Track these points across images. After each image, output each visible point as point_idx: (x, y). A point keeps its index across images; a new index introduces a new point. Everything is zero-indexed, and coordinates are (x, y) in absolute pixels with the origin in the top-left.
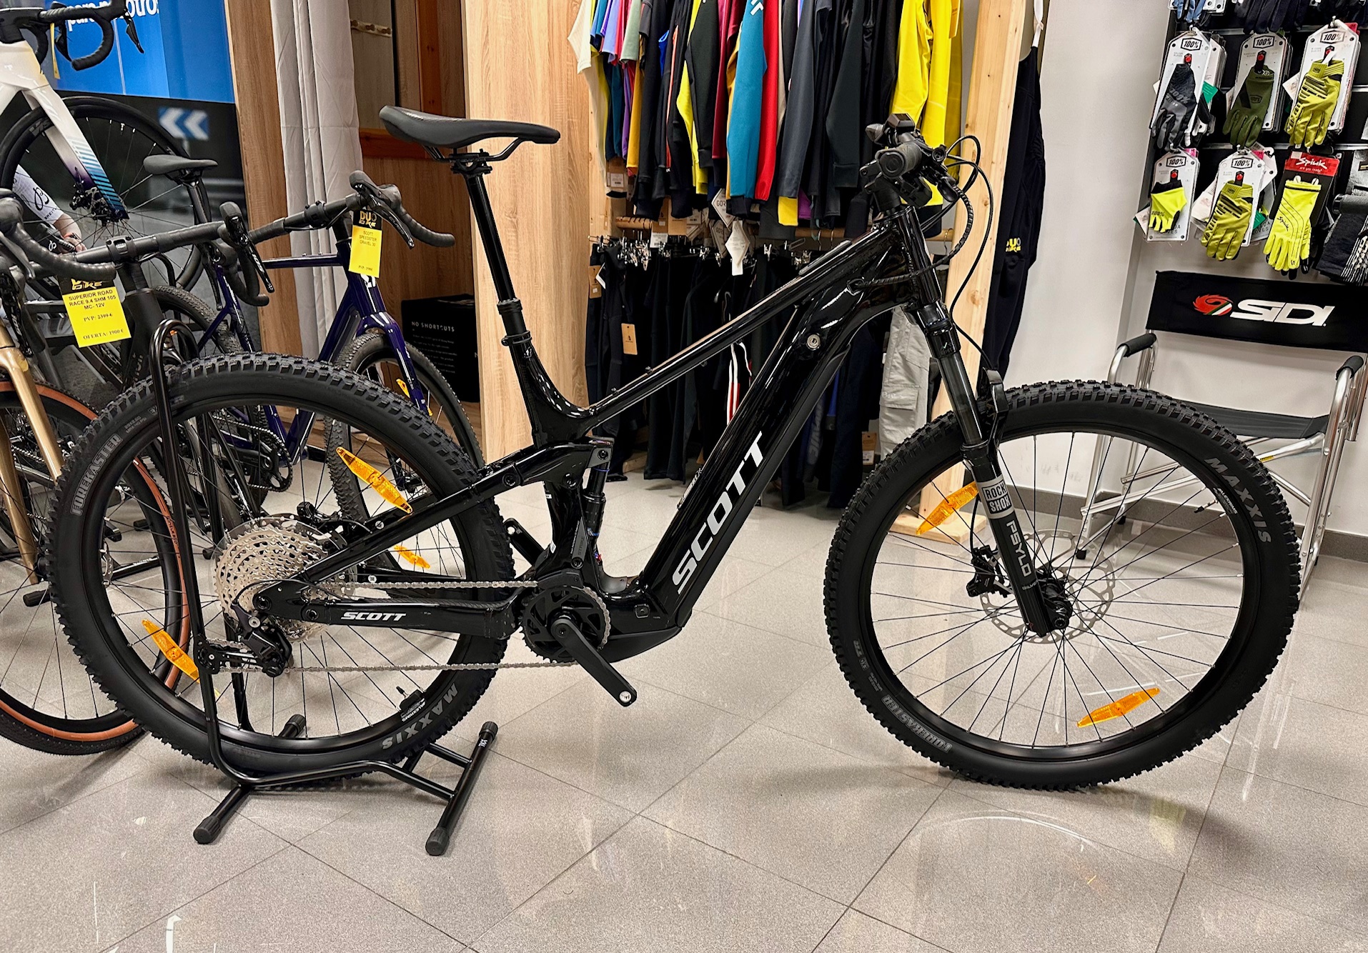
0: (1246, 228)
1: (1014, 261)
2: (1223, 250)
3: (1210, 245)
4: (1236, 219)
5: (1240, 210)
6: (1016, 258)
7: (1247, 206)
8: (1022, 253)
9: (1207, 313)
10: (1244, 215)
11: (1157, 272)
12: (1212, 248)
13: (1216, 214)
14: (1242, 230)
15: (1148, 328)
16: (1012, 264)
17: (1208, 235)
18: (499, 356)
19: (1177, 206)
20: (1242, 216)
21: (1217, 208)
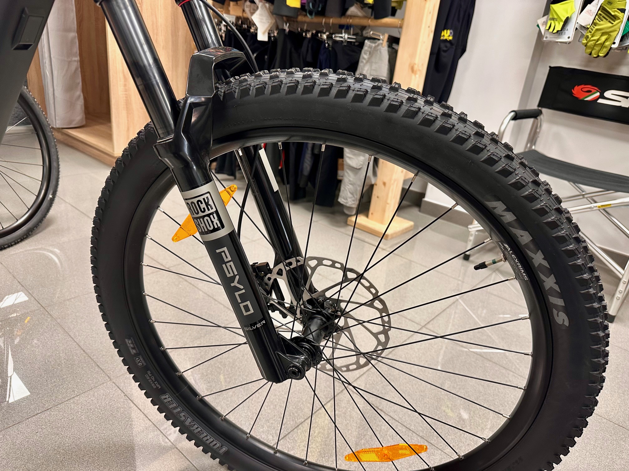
0: (617, 32)
1: (446, 47)
2: (597, 48)
3: (588, 44)
4: (611, 25)
5: (615, 18)
6: (448, 45)
7: (620, 15)
8: (453, 42)
9: (581, 98)
10: (617, 22)
11: (550, 67)
12: (590, 47)
13: (597, 21)
14: (614, 34)
15: (539, 106)
16: (445, 49)
17: (587, 37)
18: (125, 85)
19: (567, 12)
20: (615, 23)
21: (597, 17)
